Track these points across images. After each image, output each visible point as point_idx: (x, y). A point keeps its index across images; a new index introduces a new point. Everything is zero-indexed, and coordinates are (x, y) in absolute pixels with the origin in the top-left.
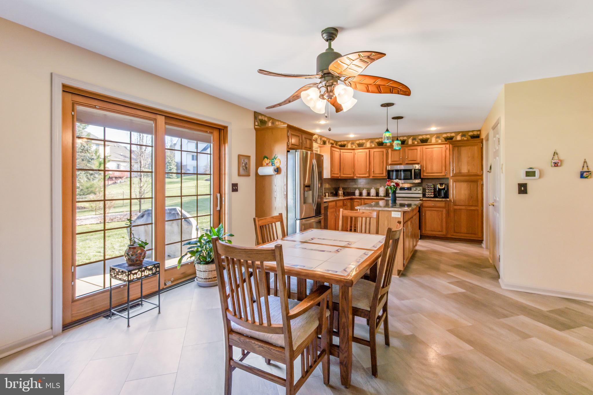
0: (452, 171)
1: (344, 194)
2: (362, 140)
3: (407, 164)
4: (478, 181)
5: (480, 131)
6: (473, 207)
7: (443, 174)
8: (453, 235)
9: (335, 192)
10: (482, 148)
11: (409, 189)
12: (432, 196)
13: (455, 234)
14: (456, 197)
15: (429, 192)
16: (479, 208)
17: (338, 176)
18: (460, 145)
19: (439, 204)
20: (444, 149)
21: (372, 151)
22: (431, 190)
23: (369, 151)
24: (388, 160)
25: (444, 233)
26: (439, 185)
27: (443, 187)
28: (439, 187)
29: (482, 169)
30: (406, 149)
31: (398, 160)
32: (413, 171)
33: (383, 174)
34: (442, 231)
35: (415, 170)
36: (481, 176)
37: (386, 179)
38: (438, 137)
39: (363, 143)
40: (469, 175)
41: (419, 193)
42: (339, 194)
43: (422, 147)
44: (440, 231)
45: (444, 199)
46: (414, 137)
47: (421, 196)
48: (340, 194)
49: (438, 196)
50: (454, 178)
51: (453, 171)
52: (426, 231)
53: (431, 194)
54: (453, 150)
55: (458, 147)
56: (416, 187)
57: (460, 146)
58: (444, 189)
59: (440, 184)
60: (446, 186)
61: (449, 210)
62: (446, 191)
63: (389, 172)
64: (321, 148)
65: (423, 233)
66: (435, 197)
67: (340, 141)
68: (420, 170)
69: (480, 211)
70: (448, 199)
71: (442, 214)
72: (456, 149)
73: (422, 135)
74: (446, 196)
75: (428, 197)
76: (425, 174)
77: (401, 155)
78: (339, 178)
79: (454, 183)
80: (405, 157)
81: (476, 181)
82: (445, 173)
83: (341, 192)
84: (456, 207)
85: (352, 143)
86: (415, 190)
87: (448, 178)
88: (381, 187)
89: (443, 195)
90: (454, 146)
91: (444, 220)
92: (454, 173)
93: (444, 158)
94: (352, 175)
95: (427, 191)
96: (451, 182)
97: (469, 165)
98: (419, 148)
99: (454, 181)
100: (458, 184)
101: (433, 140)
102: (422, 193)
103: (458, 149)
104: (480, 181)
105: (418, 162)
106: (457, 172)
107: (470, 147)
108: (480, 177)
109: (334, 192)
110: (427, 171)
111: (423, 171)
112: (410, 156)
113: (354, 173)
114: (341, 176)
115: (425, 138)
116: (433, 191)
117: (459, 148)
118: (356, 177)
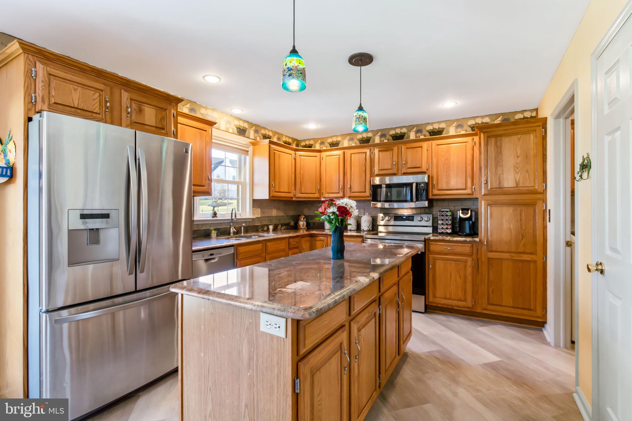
0: (485, 184)
1: (309, 226)
2: (337, 136)
3: (405, 174)
4: (536, 205)
5: (537, 110)
6: (525, 255)
7: (468, 191)
8: (486, 309)
9: (294, 224)
10: (544, 138)
11: (410, 218)
12: (449, 231)
13: (490, 307)
14: (491, 236)
15: (442, 224)
16: (538, 257)
17: (291, 196)
18: (500, 133)
19: (459, 248)
20: (470, 145)
21: (348, 152)
22: (447, 220)
23: (344, 152)
24: (374, 167)
25: (469, 303)
26: (461, 211)
27: (469, 215)
28: (462, 216)
29: (545, 180)
30: (403, 146)
31: (389, 167)
32: (414, 185)
33: (365, 192)
34: (465, 300)
35: (417, 184)
36: (541, 193)
37: (369, 201)
38: (459, 126)
39: (338, 142)
40: (517, 191)
41: (427, 226)
42: (299, 226)
43: (431, 142)
44: (460, 300)
45: (468, 239)
46: (419, 128)
47: (430, 230)
48: (302, 227)
49: (459, 231)
50: (488, 197)
51: (487, 183)
52: (436, 297)
53: (447, 228)
54: (487, 144)
55: (496, 136)
56: (422, 216)
57: (501, 136)
58: (470, 219)
59: (463, 210)
60: (473, 213)
61: (478, 260)
62: (473, 222)
63: (375, 189)
64: (254, 146)
65: (430, 303)
66: (454, 233)
67: (304, 140)
68: (427, 184)
69: (540, 265)
70: (477, 239)
71: (465, 267)
72: (493, 140)
73: (432, 124)
74: (474, 232)
75: (442, 233)
76: (436, 192)
77: (395, 158)
78: (294, 199)
79: (489, 207)
80: (402, 161)
81: (532, 204)
82: (472, 189)
83: (302, 223)
84: (491, 255)
85: (322, 143)
86: (420, 221)
87: (477, 199)
88: (364, 214)
89: (467, 231)
90: (488, 137)
91: (469, 278)
92: (489, 188)
93: (469, 162)
94: (316, 195)
95: (440, 222)
96: (482, 207)
97: (517, 173)
98: (425, 145)
99: (490, 204)
100: (496, 210)
101: (452, 131)
102: (431, 225)
103: (496, 142)
104: (540, 203)
105: (424, 169)
106: (495, 187)
107: (519, 136)
108: (540, 196)
109: (292, 223)
110: (440, 187)
111: (433, 186)
112: (409, 161)
113: (320, 191)
114: (297, 196)
115: (437, 128)
116: (450, 222)
117: (499, 138)
118: (324, 198)
